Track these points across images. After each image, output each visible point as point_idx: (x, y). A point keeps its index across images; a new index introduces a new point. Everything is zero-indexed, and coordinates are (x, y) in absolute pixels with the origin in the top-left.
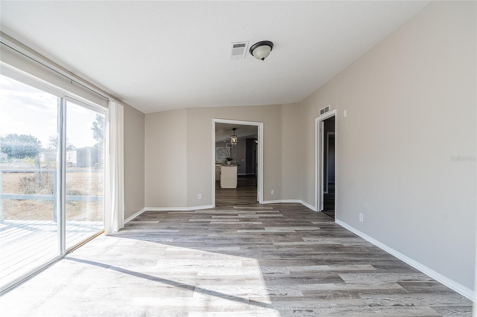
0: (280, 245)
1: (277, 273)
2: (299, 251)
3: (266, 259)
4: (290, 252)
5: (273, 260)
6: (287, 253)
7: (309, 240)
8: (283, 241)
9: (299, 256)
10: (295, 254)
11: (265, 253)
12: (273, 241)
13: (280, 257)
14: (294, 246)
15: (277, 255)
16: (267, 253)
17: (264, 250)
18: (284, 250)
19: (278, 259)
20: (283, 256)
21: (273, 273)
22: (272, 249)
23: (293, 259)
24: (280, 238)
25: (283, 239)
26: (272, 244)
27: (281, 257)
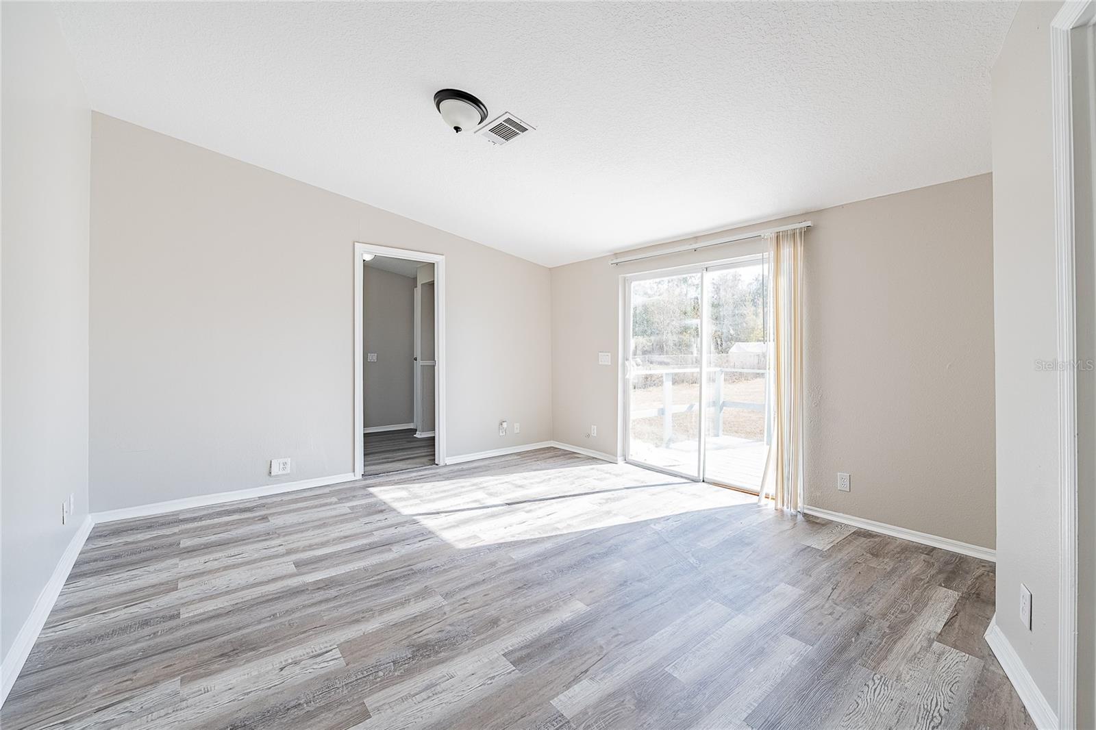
0: (424, 599)
1: (414, 543)
2: (368, 597)
3: (442, 556)
4: (392, 589)
5: (429, 558)
6: (398, 584)
7: (319, 659)
8: (414, 619)
9: (370, 584)
10: (381, 585)
11: (451, 566)
12: (447, 609)
13: (414, 569)
14: (381, 612)
15: (421, 571)
16: (446, 567)
17: (458, 570)
18: (407, 587)
19: (417, 563)
20: (409, 572)
21: (420, 541)
22: (441, 579)
23: (385, 575)
24: (430, 633)
25: (416, 627)
26: (446, 596)
27: (412, 570)
